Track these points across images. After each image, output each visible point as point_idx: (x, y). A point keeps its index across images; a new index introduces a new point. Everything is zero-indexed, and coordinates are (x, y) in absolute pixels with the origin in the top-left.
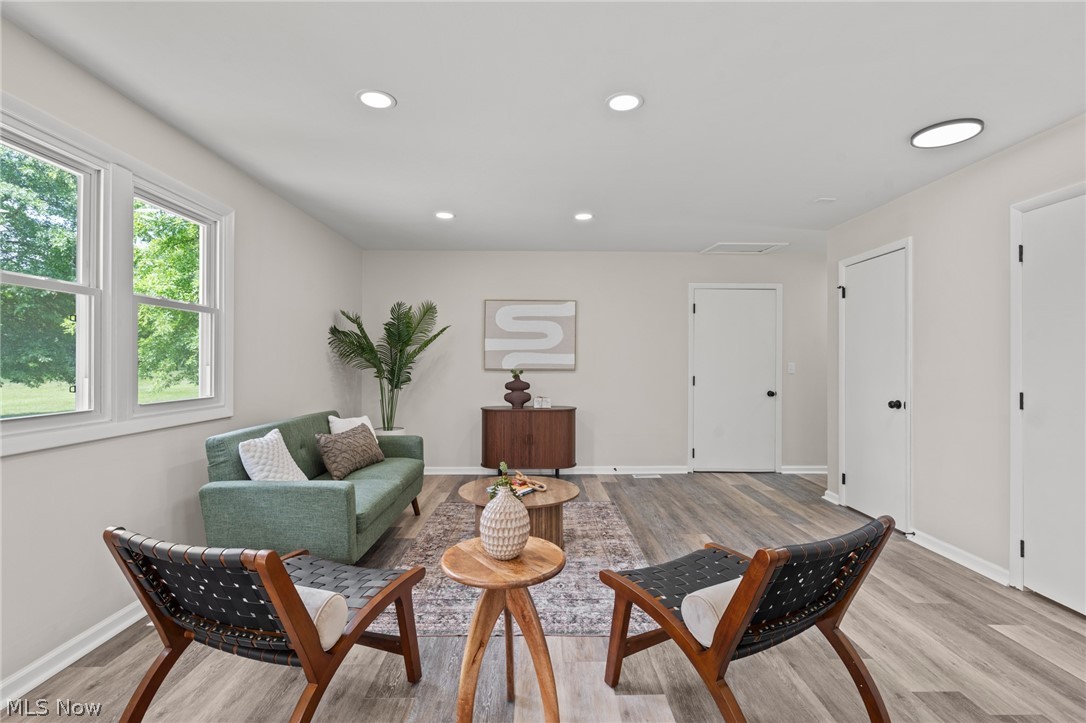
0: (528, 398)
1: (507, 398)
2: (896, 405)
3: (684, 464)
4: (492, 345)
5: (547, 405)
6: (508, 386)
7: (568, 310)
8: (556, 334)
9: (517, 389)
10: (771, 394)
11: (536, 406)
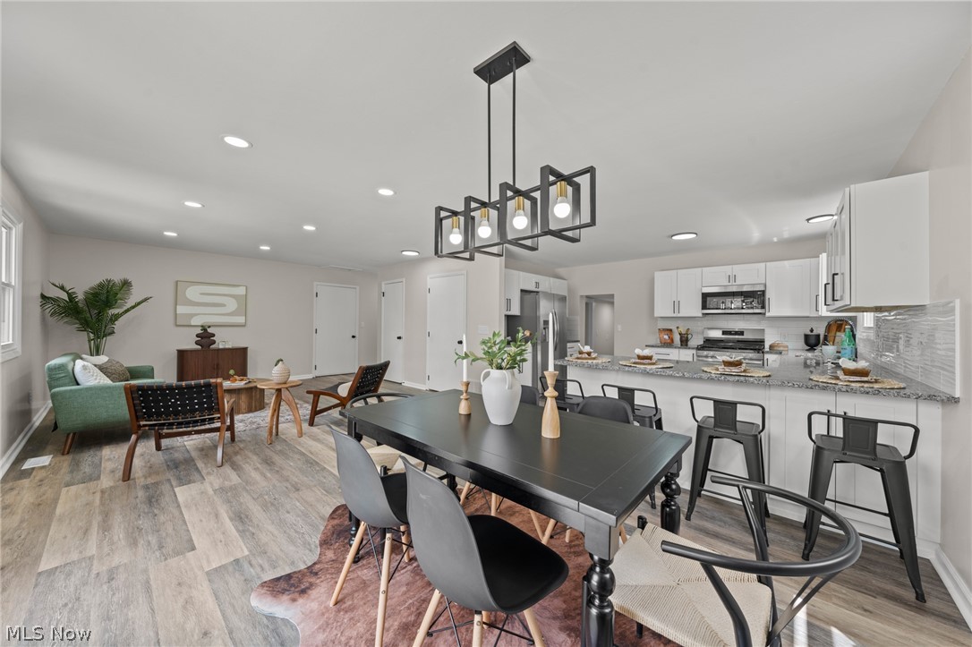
0: (214, 342)
1: (197, 343)
2: (399, 338)
3: (310, 374)
4: (182, 310)
5: (229, 346)
6: (197, 336)
7: (241, 291)
8: (232, 305)
9: (205, 337)
10: (354, 337)
11: (221, 347)
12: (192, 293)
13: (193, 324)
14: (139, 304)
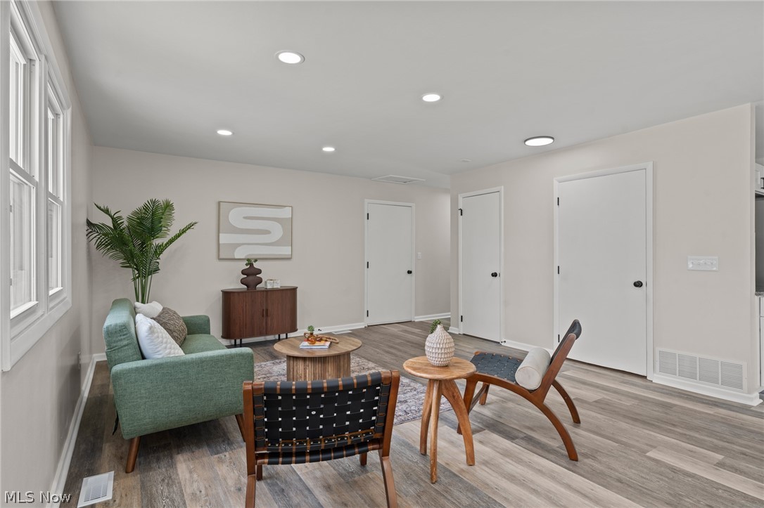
0: (260, 281)
1: (242, 282)
2: (494, 275)
3: (362, 321)
4: (225, 239)
5: (277, 286)
6: (243, 272)
7: (286, 213)
8: (277, 232)
9: (251, 274)
10: (410, 272)
11: (269, 287)
12: (235, 217)
13: (236, 257)
14: (183, 231)
